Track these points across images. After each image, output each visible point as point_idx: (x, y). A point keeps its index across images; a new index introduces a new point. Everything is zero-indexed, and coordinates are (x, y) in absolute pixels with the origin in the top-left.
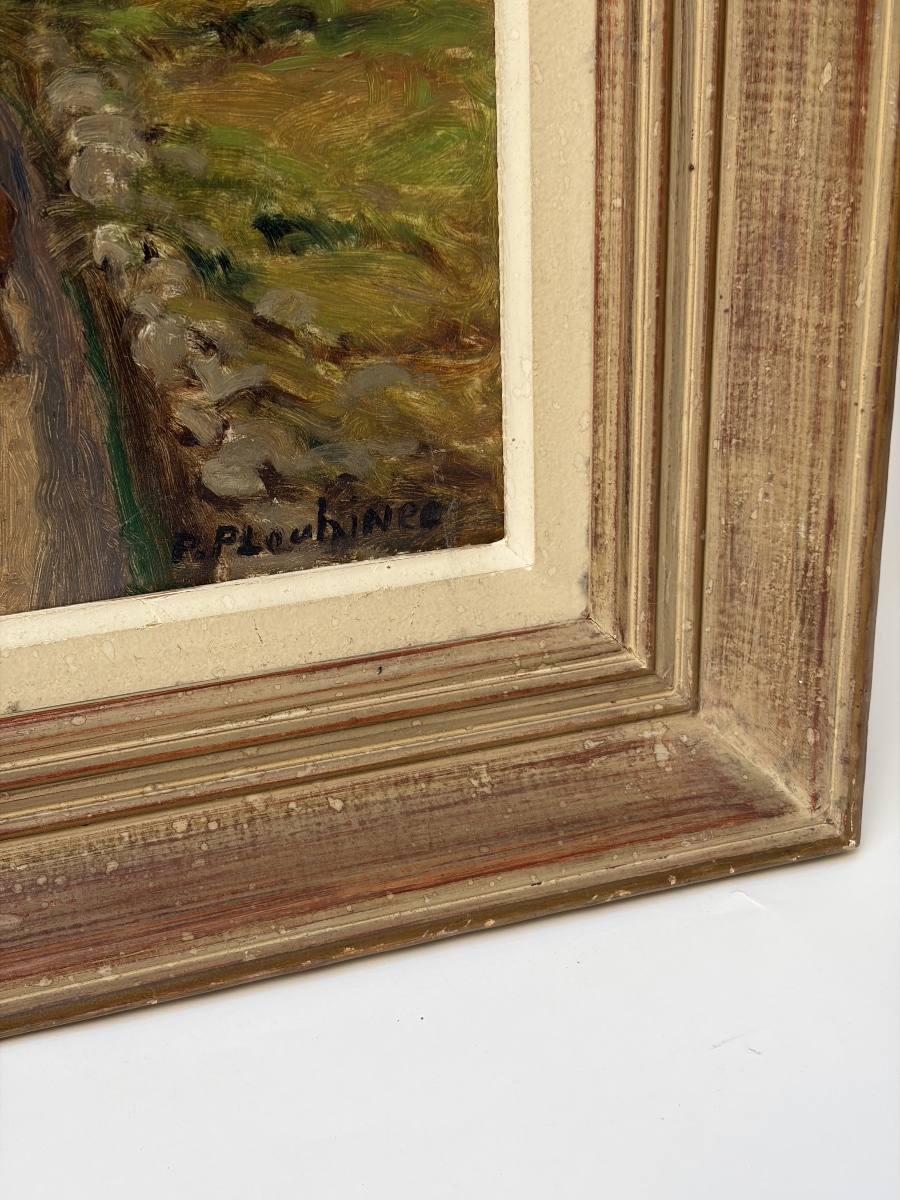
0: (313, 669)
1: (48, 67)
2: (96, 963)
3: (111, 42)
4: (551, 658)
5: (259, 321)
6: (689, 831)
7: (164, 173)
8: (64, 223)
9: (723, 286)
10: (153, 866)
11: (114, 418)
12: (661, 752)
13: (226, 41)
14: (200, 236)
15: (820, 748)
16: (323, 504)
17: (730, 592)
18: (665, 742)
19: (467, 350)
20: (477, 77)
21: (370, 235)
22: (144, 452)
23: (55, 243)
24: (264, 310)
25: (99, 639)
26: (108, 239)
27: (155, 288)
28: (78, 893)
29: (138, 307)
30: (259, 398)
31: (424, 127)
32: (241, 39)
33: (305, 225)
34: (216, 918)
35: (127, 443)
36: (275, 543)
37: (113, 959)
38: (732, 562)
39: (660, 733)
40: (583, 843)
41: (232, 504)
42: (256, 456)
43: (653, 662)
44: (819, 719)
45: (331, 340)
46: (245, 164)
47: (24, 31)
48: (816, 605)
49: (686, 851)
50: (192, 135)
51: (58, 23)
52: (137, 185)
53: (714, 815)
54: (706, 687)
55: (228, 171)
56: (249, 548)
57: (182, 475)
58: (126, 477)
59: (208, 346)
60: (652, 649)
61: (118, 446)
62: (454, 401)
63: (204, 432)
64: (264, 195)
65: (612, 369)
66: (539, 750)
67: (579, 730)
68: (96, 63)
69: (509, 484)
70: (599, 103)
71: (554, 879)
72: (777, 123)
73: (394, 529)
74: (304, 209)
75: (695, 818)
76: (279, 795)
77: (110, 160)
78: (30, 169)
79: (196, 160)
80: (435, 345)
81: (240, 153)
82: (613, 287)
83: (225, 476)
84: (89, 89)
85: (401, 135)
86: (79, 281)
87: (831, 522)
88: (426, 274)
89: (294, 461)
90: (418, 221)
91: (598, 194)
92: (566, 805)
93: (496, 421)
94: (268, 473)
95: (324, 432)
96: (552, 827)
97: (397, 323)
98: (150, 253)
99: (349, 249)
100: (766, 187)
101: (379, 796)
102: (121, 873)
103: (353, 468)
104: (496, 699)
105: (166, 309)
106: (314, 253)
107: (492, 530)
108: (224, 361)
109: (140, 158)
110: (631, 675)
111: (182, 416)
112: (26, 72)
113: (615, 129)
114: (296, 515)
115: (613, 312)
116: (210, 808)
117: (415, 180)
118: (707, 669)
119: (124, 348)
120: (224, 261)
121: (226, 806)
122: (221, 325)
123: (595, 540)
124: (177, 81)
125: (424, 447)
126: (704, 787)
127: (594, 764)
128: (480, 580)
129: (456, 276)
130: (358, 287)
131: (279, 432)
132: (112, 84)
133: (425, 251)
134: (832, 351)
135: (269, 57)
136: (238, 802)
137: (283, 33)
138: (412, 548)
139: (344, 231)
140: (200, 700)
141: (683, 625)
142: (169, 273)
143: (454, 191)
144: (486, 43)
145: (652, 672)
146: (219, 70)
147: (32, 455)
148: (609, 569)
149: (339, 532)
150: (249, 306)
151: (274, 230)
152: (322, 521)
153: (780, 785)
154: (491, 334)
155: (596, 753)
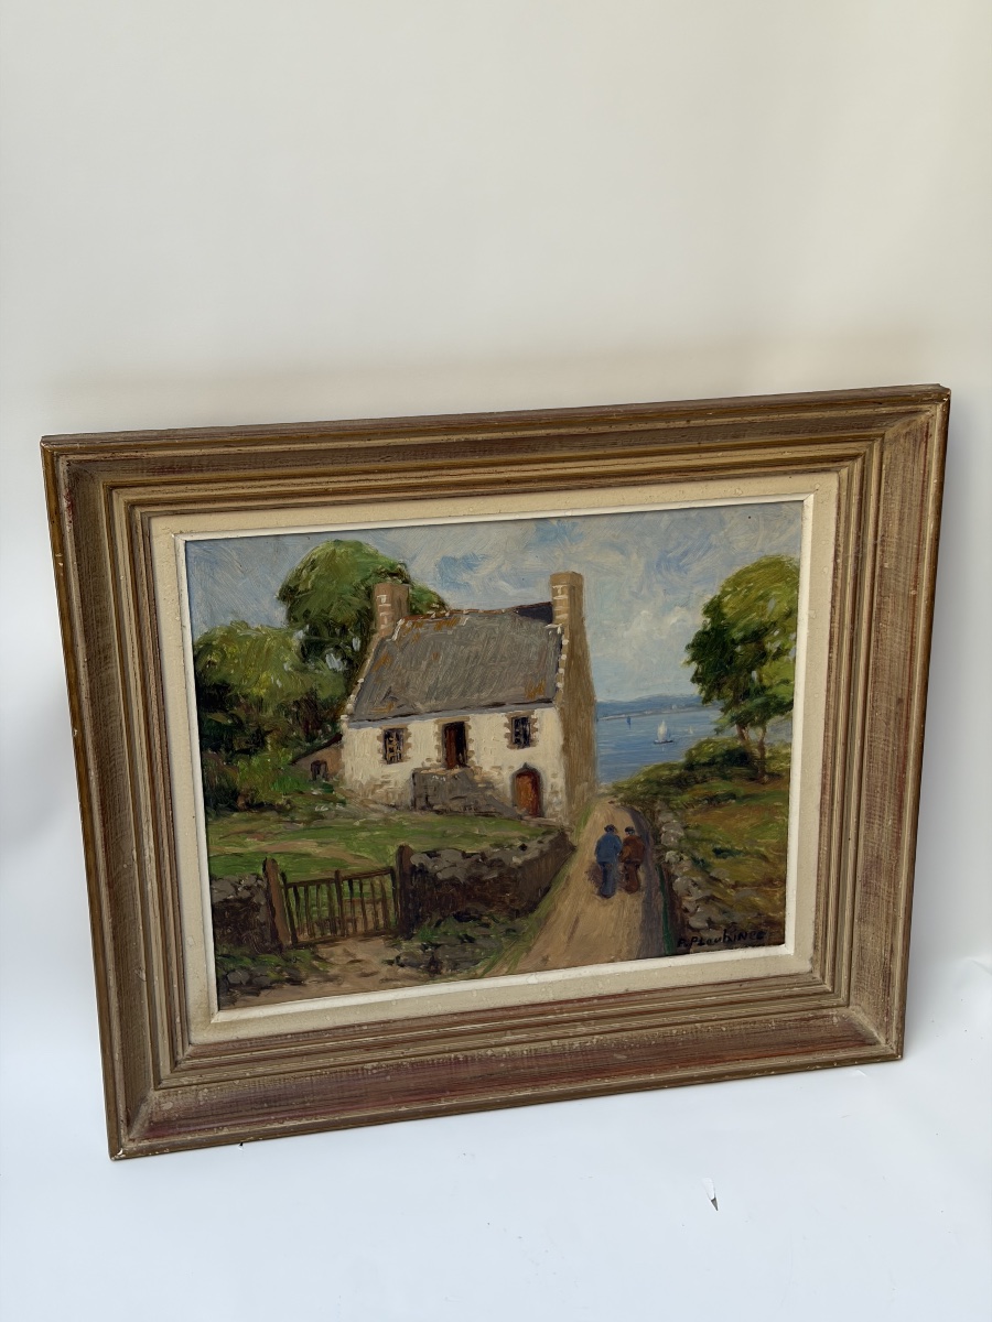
0: (719, 984)
1: (659, 811)
2: (650, 1072)
3: (677, 804)
4: (798, 985)
5: (711, 877)
6: (842, 1048)
7: (688, 837)
8: (658, 851)
9: (859, 874)
10: (666, 1044)
11: (665, 905)
12: (835, 1020)
13: (710, 803)
14: (696, 854)
15: (889, 1024)
16: (725, 931)
17: (861, 968)
18: (836, 1016)
19: (775, 886)
20: (783, 810)
21: (747, 853)
22: (673, 914)
23: (655, 856)
24: (713, 874)
25: (654, 970)
26: (670, 855)
27: (682, 868)
28: (643, 1050)
29: (676, 874)
30: (709, 899)
31: (767, 823)
32: (714, 802)
33: (727, 851)
34: (686, 1062)
35: (668, 911)
36: (709, 942)
37: (655, 1072)
38: (862, 958)
39: (835, 1013)
40: (806, 1049)
41: (698, 930)
42: (706, 916)
43: (833, 988)
44: (888, 1013)
45: (733, 883)
46: (712, 835)
47: (654, 802)
48: (887, 976)
49: (841, 1055)
50: (697, 828)
51: (664, 800)
52: (680, 841)
53: (851, 1043)
54: (852, 998)
55: (706, 837)
56: (701, 944)
57: (683, 921)
58: (666, 922)
59: (695, 884)
60: (833, 984)
61: (665, 912)
62: (770, 901)
63: (691, 909)
64: (717, 843)
65: (822, 896)
66: (793, 1016)
67: (807, 1010)
68: (672, 810)
69: (787, 927)
70: (821, 820)
71: (795, 1060)
72: (876, 831)
73: (748, 939)
74: (728, 846)
75: (845, 1044)
76: (705, 1024)
77: (673, 835)
78: (651, 838)
79: (697, 834)
80: (765, 884)
81: (710, 832)
82: (824, 872)
83: (695, 922)
84: (670, 816)
85: (759, 826)
86: (660, 867)
87: (892, 951)
88: (764, 864)
89: (717, 917)
90: (762, 849)
91: (820, 844)
92: (801, 1036)
93: (783, 907)
94: (710, 922)
95: (729, 909)
96: (795, 1042)
97: (753, 877)
98: (681, 859)
99: (741, 857)
100: (872, 847)
101: (738, 1027)
102: (656, 1045)
103: (736, 919)
104: (779, 998)
105: (684, 874)
106: (730, 858)
107: (781, 941)
108: (699, 888)
109: (682, 834)
110: (826, 993)
111: (685, 904)
112: (653, 813)
113: (825, 829)
114: (716, 934)
115: (823, 879)
116: (684, 1026)
117: (762, 838)
118: (852, 993)
119: (671, 885)
120: (702, 860)
121: (689, 1026)
122: (700, 878)
123: (815, 947)
124: (695, 814)
125: (759, 914)
126: (849, 1033)
127: (811, 1022)
128: (776, 958)
129: (773, 865)
130: (742, 868)
131: (714, 909)
132: (676, 815)
133: (764, 858)
134: (891, 900)
135: (721, 807)
136: (693, 1025)
137: (726, 800)
138: (753, 946)
139: (739, 852)
140: (684, 992)
141: (845, 977)
142: (686, 864)
143: (774, 841)
144: (787, 801)
145: (833, 992)
146: (707, 810)
147: (640, 914)
148: (819, 957)
149: (730, 940)
150: (709, 873)
151: (718, 852)
152: (725, 936)
153: (876, 1034)
154: (784, 882)
155: (812, 1018)
